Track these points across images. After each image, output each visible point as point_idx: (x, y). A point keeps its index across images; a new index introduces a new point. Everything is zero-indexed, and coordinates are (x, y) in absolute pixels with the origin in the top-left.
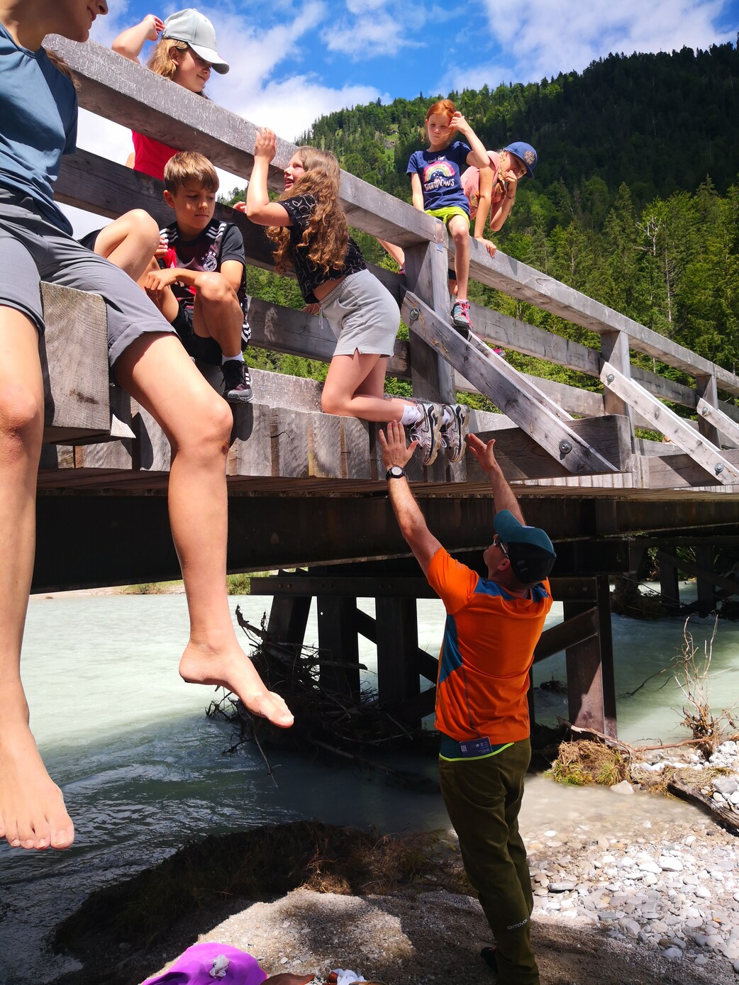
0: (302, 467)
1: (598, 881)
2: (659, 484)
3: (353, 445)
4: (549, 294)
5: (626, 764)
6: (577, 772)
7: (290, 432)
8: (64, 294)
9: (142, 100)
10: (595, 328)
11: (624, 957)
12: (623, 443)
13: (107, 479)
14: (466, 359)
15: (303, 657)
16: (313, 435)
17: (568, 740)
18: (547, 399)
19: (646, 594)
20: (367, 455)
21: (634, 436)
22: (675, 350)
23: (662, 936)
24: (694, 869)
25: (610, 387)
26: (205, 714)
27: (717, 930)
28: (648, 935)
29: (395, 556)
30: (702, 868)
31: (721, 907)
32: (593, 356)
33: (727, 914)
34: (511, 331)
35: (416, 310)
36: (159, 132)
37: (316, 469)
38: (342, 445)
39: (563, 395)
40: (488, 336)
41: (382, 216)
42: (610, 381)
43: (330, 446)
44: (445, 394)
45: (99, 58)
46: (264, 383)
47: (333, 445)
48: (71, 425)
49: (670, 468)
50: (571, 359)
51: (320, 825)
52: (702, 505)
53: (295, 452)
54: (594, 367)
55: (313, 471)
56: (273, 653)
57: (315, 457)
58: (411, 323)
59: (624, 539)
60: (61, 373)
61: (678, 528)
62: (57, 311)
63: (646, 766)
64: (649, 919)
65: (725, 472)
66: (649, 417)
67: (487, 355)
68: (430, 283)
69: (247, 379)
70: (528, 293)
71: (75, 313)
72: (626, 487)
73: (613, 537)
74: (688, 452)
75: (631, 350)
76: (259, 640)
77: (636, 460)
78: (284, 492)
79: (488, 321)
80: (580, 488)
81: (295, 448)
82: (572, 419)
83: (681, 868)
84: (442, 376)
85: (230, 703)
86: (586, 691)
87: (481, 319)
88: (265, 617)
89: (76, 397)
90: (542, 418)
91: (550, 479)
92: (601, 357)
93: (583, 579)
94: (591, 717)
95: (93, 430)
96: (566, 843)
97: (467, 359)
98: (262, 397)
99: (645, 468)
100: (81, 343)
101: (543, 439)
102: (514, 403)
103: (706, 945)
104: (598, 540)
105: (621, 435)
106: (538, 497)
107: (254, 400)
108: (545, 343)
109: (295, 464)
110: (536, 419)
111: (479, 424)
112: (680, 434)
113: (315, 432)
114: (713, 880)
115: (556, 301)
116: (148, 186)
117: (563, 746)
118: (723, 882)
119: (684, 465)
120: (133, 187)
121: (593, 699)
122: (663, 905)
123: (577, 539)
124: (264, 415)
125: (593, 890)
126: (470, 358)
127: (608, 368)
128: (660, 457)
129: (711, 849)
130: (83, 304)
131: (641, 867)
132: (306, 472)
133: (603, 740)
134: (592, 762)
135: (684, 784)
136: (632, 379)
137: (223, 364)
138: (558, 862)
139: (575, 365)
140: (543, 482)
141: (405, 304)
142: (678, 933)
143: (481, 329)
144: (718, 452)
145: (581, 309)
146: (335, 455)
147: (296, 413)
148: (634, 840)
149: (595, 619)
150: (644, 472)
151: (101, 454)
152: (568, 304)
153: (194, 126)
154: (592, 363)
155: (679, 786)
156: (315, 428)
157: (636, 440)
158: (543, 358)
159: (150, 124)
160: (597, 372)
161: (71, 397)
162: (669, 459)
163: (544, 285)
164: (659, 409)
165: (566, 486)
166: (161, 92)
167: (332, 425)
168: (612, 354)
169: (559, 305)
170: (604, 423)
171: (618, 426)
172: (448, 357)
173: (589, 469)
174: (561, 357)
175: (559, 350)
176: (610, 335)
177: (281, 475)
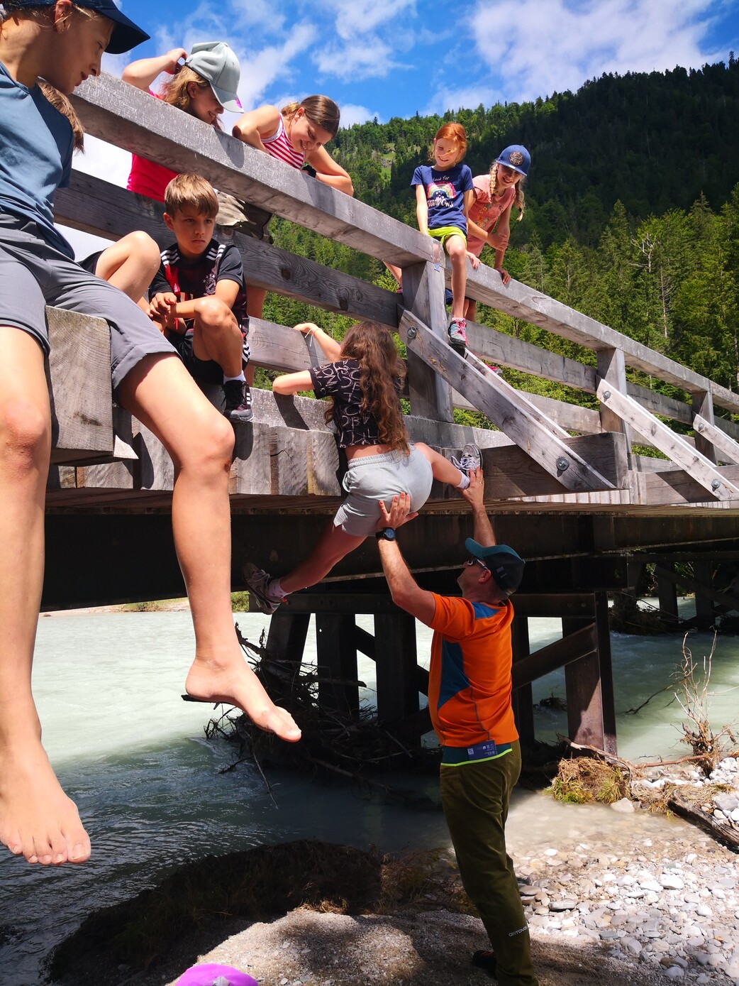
0: (301, 485)
1: (599, 899)
2: (657, 500)
4: (545, 312)
5: (626, 781)
6: (577, 790)
7: (289, 450)
8: (68, 318)
9: (143, 125)
10: (591, 345)
11: (626, 976)
12: (620, 459)
13: (108, 498)
14: (463, 377)
15: (301, 674)
16: (312, 453)
17: (567, 757)
18: (544, 416)
19: (644, 610)
21: (631, 452)
22: (671, 368)
23: (664, 955)
24: (695, 887)
25: (606, 403)
27: (719, 949)
28: (649, 954)
30: (703, 886)
31: (722, 926)
32: (589, 373)
33: (728, 932)
34: (508, 349)
35: (414, 329)
36: (160, 155)
37: (315, 487)
39: (560, 412)
40: (485, 354)
41: (380, 236)
42: (606, 398)
43: (329, 464)
44: (443, 412)
45: (101, 84)
46: (263, 402)
47: (332, 463)
48: (75, 447)
49: (667, 484)
50: (568, 376)
51: (320, 844)
52: (699, 520)
53: (295, 470)
54: (590, 384)
55: (313, 489)
56: (272, 670)
57: (315, 475)
58: (409, 341)
59: (622, 555)
60: (65, 396)
61: (676, 544)
62: (62, 335)
63: (646, 783)
64: (650, 938)
65: (721, 488)
66: (645, 434)
67: (484, 373)
68: (428, 302)
69: (248, 399)
70: (524, 311)
71: (79, 337)
72: (623, 503)
73: (611, 553)
74: (685, 468)
75: (627, 366)
76: (258, 658)
77: (633, 476)
78: (282, 510)
79: (484, 339)
80: (578, 504)
81: (295, 466)
82: (569, 436)
83: (682, 886)
84: (440, 395)
85: (229, 721)
86: (586, 708)
87: (478, 338)
88: (263, 634)
89: (79, 419)
90: (539, 436)
91: (547, 496)
92: (598, 374)
93: (581, 595)
94: (590, 734)
95: (97, 451)
96: (566, 862)
97: (465, 377)
98: (261, 416)
99: (643, 484)
100: (85, 366)
101: (541, 456)
102: (512, 421)
103: (708, 964)
104: (596, 556)
105: (617, 452)
106: (536, 513)
107: (253, 420)
108: (542, 361)
109: (294, 482)
110: (533, 437)
112: (676, 450)
113: (314, 450)
114: (715, 898)
115: (552, 319)
116: (148, 208)
117: (563, 763)
118: (725, 900)
119: (681, 481)
120: (134, 210)
121: (592, 715)
122: (664, 923)
123: (575, 555)
124: (264, 434)
125: (594, 909)
126: (467, 376)
127: (604, 384)
128: (659, 474)
129: (712, 867)
130: (87, 328)
131: (642, 886)
132: (305, 490)
133: (602, 757)
134: (592, 779)
135: (685, 801)
136: (628, 396)
137: (224, 383)
138: (559, 880)
139: (572, 383)
140: (541, 499)
141: (402, 322)
142: (679, 952)
143: (477, 347)
144: (714, 468)
145: (577, 327)
146: (334, 473)
147: (296, 432)
148: (635, 858)
149: (594, 635)
150: (641, 489)
151: (102, 473)
152: (563, 322)
153: (194, 150)
154: (589, 380)
155: (679, 803)
156: (314, 447)
157: (633, 456)
158: (540, 375)
159: (151, 148)
160: (594, 389)
161: (75, 419)
162: (665, 476)
163: (540, 303)
164: (655, 426)
165: (564, 503)
166: (162, 116)
167: (331, 443)
168: (608, 371)
169: (555, 323)
170: (600, 441)
171: (615, 444)
172: (446, 375)
173: (585, 487)
174: (558, 374)
175: (555, 368)
176: (606, 352)
177: (281, 493)
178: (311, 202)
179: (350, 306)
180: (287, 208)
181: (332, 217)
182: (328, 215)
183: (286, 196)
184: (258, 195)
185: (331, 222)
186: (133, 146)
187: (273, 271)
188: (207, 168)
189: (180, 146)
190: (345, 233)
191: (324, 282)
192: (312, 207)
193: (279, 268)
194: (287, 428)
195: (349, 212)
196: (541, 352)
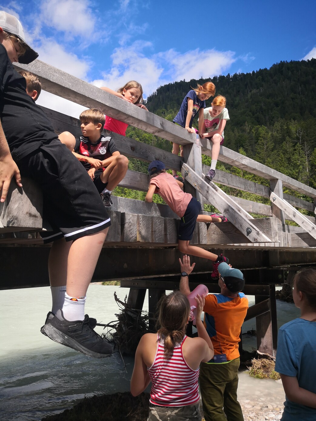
0: (134, 237)
2: (296, 245)
3: (157, 228)
4: (246, 164)
6: (261, 373)
7: (129, 223)
10: (267, 178)
12: (274, 229)
14: (208, 192)
15: (142, 315)
17: (256, 358)
18: (242, 209)
20: (163, 233)
21: (285, 224)
22: (304, 187)
25: (274, 203)
32: (267, 189)
34: (230, 179)
35: (187, 171)
36: (81, 101)
37: (140, 238)
38: (152, 228)
39: (253, 206)
40: (220, 181)
41: (173, 133)
42: (274, 200)
45: (57, 74)
46: (120, 202)
47: (147, 228)
48: (25, 226)
49: (300, 239)
50: (257, 191)
53: (131, 231)
54: (267, 194)
55: (139, 239)
56: (129, 313)
57: (140, 233)
58: (185, 176)
59: (281, 269)
60: (23, 205)
61: (308, 264)
66: (291, 216)
67: (216, 190)
68: (194, 160)
70: (237, 164)
72: (280, 246)
73: (277, 268)
74: (308, 232)
75: (283, 186)
76: (123, 307)
77: (285, 235)
78: (129, 246)
79: (219, 175)
81: (131, 229)
82: (253, 218)
85: (110, 335)
86: (263, 337)
88: (126, 297)
89: (28, 215)
90: (239, 218)
92: (271, 190)
93: (264, 286)
94: (267, 348)
95: (35, 228)
99: (290, 238)
101: (240, 227)
102: (228, 211)
104: (270, 269)
105: (273, 226)
108: (245, 184)
109: (131, 236)
110: (237, 218)
112: (304, 224)
113: (140, 223)
115: (249, 167)
117: (254, 361)
119: (306, 237)
120: (69, 123)
121: (268, 339)
123: (261, 268)
124: (118, 216)
127: (273, 194)
128: (296, 233)
132: (136, 240)
133: (272, 359)
134: (267, 369)
136: (284, 200)
139: (259, 193)
141: (183, 168)
145: (261, 170)
146: (149, 232)
147: (132, 215)
149: (269, 304)
150: (289, 240)
152: (254, 168)
153: (95, 99)
154: (266, 192)
156: (140, 221)
157: (286, 226)
158: (244, 190)
159: (77, 99)
160: (269, 196)
161: (26, 215)
162: (300, 235)
163: (244, 160)
164: (295, 213)
166: (82, 86)
167: (148, 220)
168: (275, 189)
169: (250, 168)
170: (265, 221)
171: (272, 223)
172: (200, 191)
173: (259, 241)
174: (252, 190)
175: (251, 187)
176: (274, 181)
177: (125, 241)
178: (144, 119)
180: (134, 122)
181: (154, 126)
182: (151, 125)
183: (133, 117)
184: (121, 117)
185: (153, 128)
187: (128, 148)
189: (89, 98)
190: (159, 132)
191: (149, 152)
192: (144, 122)
193: (130, 146)
194: (129, 213)
195: (160, 124)
196: (244, 181)
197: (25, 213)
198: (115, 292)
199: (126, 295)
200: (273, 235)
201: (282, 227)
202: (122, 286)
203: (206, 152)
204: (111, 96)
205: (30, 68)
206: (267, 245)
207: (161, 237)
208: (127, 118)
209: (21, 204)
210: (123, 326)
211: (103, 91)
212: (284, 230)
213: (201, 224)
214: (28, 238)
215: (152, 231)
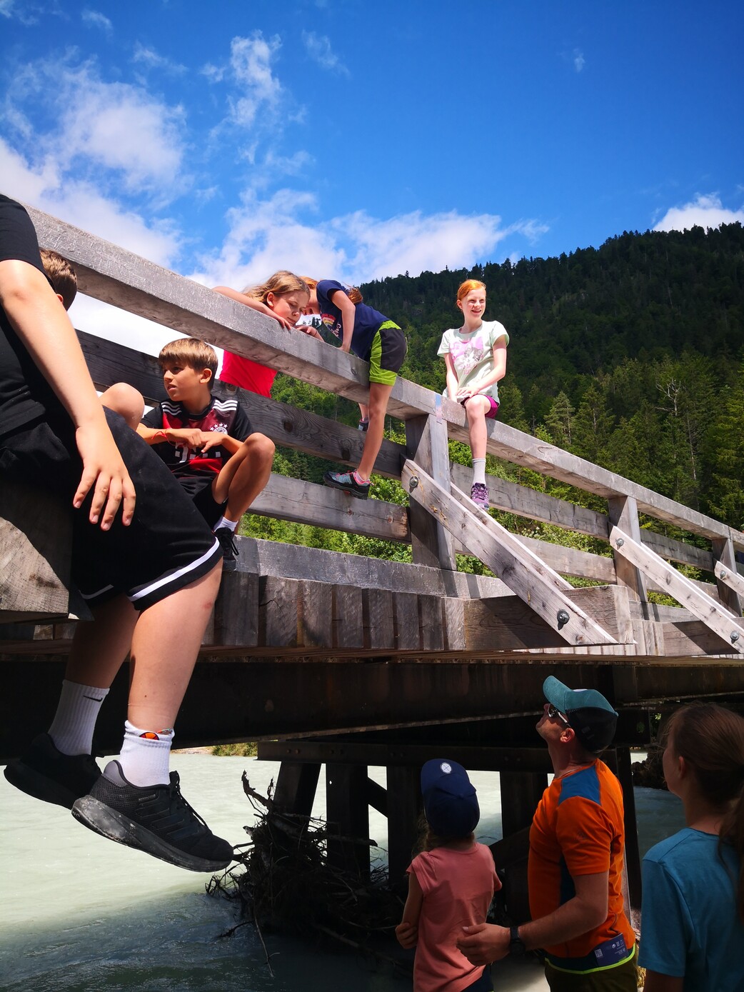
0: (290, 636)
2: (675, 651)
3: (345, 612)
4: (551, 461)
7: (279, 600)
9: (151, 292)
10: (602, 493)
12: (622, 613)
14: (464, 526)
16: (302, 603)
18: (546, 566)
20: (360, 623)
21: (647, 600)
22: (688, 515)
25: (619, 551)
26: (205, 892)
29: (397, 726)
32: (601, 520)
34: (515, 497)
35: (416, 478)
36: (167, 319)
37: (305, 637)
38: (334, 612)
39: (571, 559)
42: (619, 545)
43: (321, 615)
44: (445, 560)
45: (112, 257)
47: (323, 612)
48: (28, 609)
49: (684, 635)
50: (578, 524)
53: (283, 620)
54: (603, 531)
55: (302, 639)
56: (279, 824)
57: (304, 624)
58: (411, 490)
59: (643, 708)
60: (23, 559)
61: (705, 695)
65: (740, 640)
66: (661, 583)
67: (484, 523)
68: (430, 453)
70: (531, 461)
72: (639, 654)
73: (632, 706)
74: (702, 619)
75: (640, 514)
76: (265, 810)
77: (649, 627)
78: (279, 658)
80: (589, 655)
81: (284, 616)
82: (572, 588)
84: (442, 543)
85: (231, 879)
88: (272, 785)
89: (35, 582)
90: (539, 587)
92: (610, 521)
95: (51, 613)
99: (660, 634)
101: (541, 608)
102: (511, 571)
105: (619, 606)
106: (550, 663)
108: (550, 508)
109: (282, 632)
110: (533, 588)
111: (480, 589)
112: (693, 600)
113: (306, 600)
115: (559, 468)
119: (697, 631)
124: (253, 584)
126: (467, 525)
127: (617, 532)
128: (677, 624)
132: (294, 641)
136: (642, 544)
139: (583, 530)
140: (549, 650)
141: (405, 471)
144: (733, 619)
145: (586, 476)
146: (326, 623)
147: (286, 581)
150: (658, 639)
152: (571, 471)
153: (200, 314)
154: (601, 527)
156: (305, 596)
157: (649, 605)
159: (159, 312)
160: (607, 536)
161: (30, 582)
162: (682, 626)
163: (546, 452)
164: (669, 574)
165: (574, 654)
166: (170, 284)
167: (324, 593)
168: (621, 519)
169: (563, 472)
170: (600, 592)
171: (615, 597)
172: (447, 524)
173: (587, 641)
174: (568, 521)
175: (566, 514)
176: (619, 499)
177: (268, 644)
178: (315, 360)
179: (352, 456)
180: (291, 366)
181: (336, 375)
182: (330, 372)
183: (289, 355)
184: (262, 354)
185: (334, 380)
186: (142, 310)
187: (276, 424)
188: (213, 331)
189: (186, 311)
190: (348, 389)
191: (326, 434)
192: (315, 366)
193: (282, 421)
194: (278, 576)
195: (352, 370)
196: (549, 500)
197: (28, 578)
198: (245, 773)
199: (272, 780)
200: (619, 626)
201: (640, 610)
202: (261, 758)
203: (457, 433)
204: (238, 307)
205: (51, 243)
206: (608, 651)
207: (355, 633)
208: (274, 357)
209: (19, 556)
210: (263, 856)
211: (219, 296)
212: (646, 616)
213: (449, 603)
214: (34, 639)
215: (334, 620)
